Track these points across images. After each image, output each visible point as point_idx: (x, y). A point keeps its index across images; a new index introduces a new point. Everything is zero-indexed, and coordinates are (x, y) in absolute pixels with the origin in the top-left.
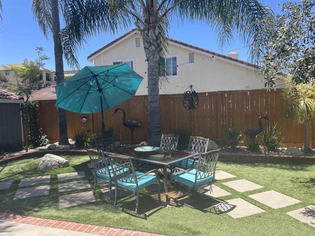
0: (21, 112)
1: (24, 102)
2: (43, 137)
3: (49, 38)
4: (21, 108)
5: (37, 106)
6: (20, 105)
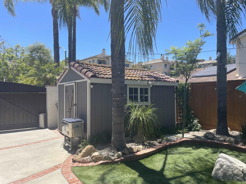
0: (175, 94)
1: (179, 85)
2: (196, 121)
3: (210, 20)
4: (175, 90)
5: (190, 88)
6: (175, 87)
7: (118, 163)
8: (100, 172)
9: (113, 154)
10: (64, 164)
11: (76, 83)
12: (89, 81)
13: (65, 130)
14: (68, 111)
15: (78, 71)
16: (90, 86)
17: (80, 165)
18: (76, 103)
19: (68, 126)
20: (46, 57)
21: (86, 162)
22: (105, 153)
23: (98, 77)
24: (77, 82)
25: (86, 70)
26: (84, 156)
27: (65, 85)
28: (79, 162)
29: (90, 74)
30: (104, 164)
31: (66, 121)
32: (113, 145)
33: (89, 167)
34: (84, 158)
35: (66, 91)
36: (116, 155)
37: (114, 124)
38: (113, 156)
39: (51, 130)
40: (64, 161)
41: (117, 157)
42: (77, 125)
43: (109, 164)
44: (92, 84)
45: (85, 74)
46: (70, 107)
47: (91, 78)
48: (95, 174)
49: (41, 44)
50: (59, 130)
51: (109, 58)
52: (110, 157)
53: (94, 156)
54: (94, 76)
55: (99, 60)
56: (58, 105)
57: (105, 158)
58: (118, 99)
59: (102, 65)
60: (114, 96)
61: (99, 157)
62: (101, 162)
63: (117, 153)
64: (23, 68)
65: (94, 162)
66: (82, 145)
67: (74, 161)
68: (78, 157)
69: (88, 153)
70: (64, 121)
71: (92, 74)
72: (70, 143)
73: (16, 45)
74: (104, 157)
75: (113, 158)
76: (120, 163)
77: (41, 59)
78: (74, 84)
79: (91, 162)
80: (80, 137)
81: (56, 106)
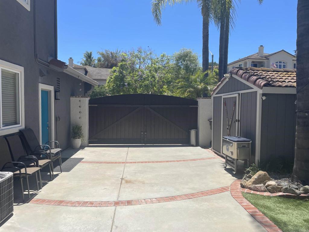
7: (305, 200)
8: (282, 206)
9: (296, 187)
10: (231, 187)
11: (239, 94)
12: (260, 92)
13: (228, 150)
14: (228, 128)
15: (244, 79)
16: (262, 98)
17: (252, 192)
18: (240, 119)
19: (231, 145)
20: (193, 65)
21: (259, 190)
22: (285, 183)
23: (274, 86)
24: (241, 93)
25: (255, 78)
26: (256, 182)
27: (223, 97)
28: (250, 189)
29: (263, 83)
30: (285, 197)
31: (229, 140)
32: (296, 175)
33: (264, 197)
34: (256, 185)
35: (225, 104)
36: (301, 189)
37: (298, 148)
38: (297, 189)
39: (203, 149)
40: (231, 185)
41: (303, 192)
42: (244, 145)
43: (292, 198)
44: (263, 95)
45: (254, 83)
46: (230, 123)
47: (264, 88)
48: (275, 206)
49: (188, 50)
50: (213, 150)
51: (268, 57)
52: (294, 189)
53: (269, 185)
54: (267, 85)
55: (253, 62)
56: (212, 120)
57: (286, 190)
58: (307, 114)
59: (263, 69)
60: (299, 111)
61: (276, 187)
62: (281, 194)
63: (302, 186)
64: (168, 79)
65: (270, 192)
66: (251, 170)
67: (243, 187)
68: (249, 182)
69: (260, 180)
70: (227, 139)
71: (265, 82)
72: (235, 166)
73: (162, 55)
74: (284, 189)
75: (297, 191)
76: (308, 199)
77: (187, 68)
78: (237, 95)
79: (265, 191)
80: (245, 160)
81: (209, 122)
